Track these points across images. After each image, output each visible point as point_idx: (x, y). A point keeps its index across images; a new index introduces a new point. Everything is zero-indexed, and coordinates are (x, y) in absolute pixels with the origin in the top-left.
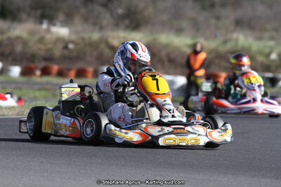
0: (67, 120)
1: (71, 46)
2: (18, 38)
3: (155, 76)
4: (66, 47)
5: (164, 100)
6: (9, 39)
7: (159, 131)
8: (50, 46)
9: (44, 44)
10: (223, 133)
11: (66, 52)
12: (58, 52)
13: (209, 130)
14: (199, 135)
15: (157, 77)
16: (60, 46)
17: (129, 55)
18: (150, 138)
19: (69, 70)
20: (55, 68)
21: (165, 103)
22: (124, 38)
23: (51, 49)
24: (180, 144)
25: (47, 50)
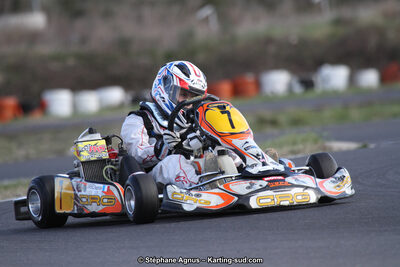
0: (96, 188)
3: (224, 107)
5: (244, 141)
7: (248, 188)
10: (339, 183)
13: (318, 180)
14: (307, 188)
15: (228, 108)
17: (176, 82)
18: (236, 198)
21: (247, 145)
24: (282, 203)
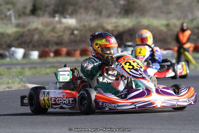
1: (76, 32)
2: (36, 29)
4: (72, 34)
6: (29, 30)
8: (61, 34)
9: (56, 33)
11: (72, 37)
12: (66, 37)
16: (68, 33)
19: (75, 51)
20: (64, 50)
22: (115, 23)
23: (61, 36)
25: (58, 37)
